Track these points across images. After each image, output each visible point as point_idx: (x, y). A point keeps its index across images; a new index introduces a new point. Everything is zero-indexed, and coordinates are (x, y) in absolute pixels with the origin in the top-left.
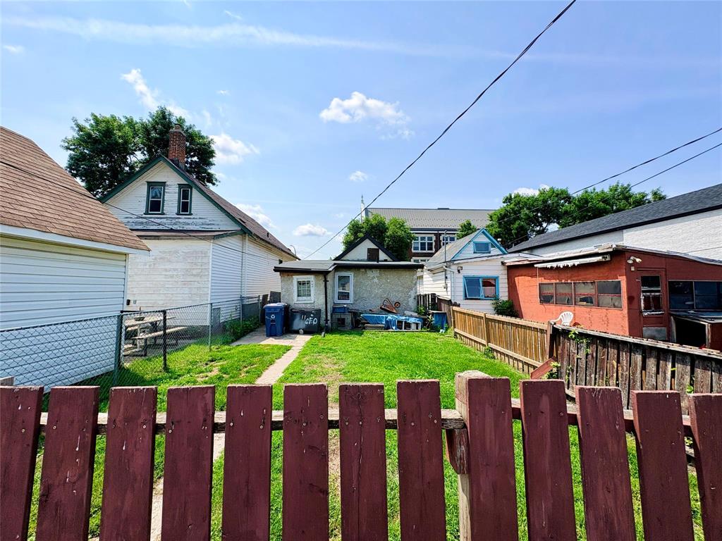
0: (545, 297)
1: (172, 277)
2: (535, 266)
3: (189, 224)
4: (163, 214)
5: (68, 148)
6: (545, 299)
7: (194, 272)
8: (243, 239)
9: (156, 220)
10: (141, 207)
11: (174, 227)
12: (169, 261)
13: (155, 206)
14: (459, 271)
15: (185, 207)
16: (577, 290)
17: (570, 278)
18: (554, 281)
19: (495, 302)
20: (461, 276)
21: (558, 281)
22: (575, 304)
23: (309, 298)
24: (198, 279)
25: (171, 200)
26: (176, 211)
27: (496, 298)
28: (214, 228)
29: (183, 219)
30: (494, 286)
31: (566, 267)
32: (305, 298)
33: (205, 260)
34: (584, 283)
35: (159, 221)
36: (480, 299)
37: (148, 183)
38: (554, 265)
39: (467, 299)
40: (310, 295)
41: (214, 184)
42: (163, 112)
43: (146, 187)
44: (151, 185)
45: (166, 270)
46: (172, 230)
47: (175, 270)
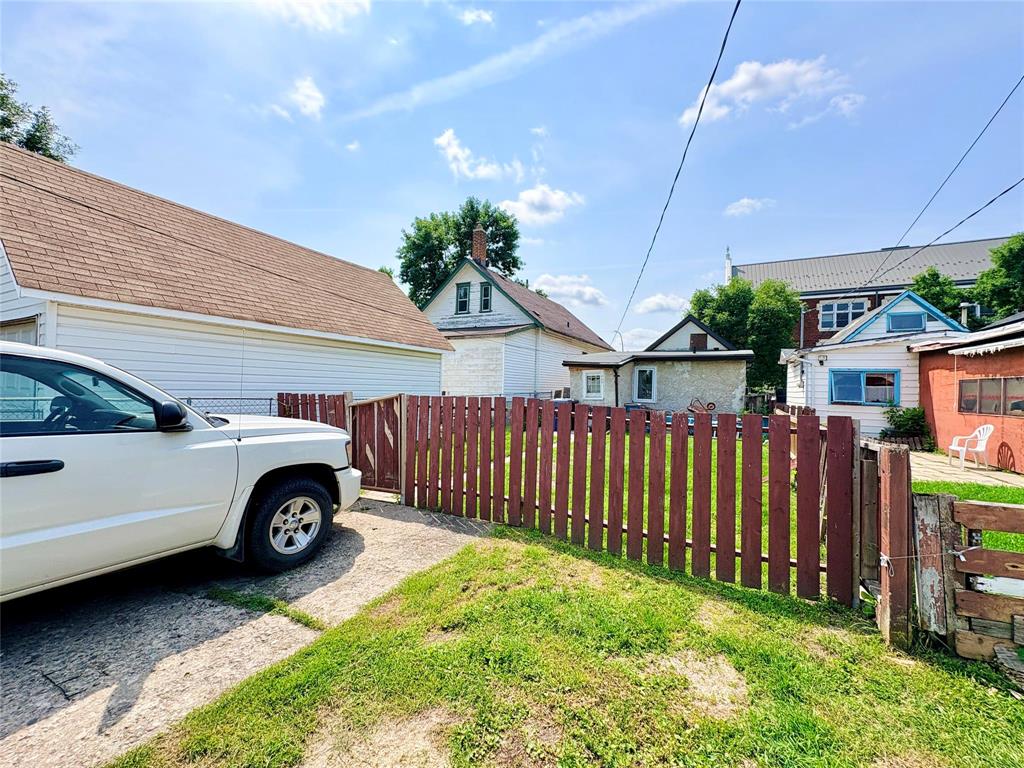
0: (967, 402)
1: (474, 371)
2: (950, 352)
3: (489, 321)
4: (469, 313)
5: (400, 257)
6: (966, 406)
7: (491, 367)
8: (537, 333)
9: (464, 320)
10: (453, 307)
11: (478, 325)
12: (472, 357)
13: (462, 306)
14: (821, 363)
15: (486, 305)
16: (1008, 390)
17: (999, 371)
18: (978, 377)
19: (888, 409)
20: (825, 369)
21: (983, 377)
22: (1005, 413)
23: (598, 394)
24: (493, 373)
25: (475, 298)
26: (479, 309)
27: (892, 404)
28: (512, 323)
29: (485, 316)
30: (891, 384)
31: (987, 354)
32: (594, 394)
33: (499, 356)
34: (1017, 379)
35: (465, 320)
36: (860, 404)
37: (457, 284)
38: (972, 350)
39: (833, 404)
40: (599, 392)
41: (519, 269)
42: (471, 202)
43: (455, 289)
44: (459, 286)
45: (470, 366)
46: (475, 328)
47: (476, 365)
